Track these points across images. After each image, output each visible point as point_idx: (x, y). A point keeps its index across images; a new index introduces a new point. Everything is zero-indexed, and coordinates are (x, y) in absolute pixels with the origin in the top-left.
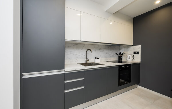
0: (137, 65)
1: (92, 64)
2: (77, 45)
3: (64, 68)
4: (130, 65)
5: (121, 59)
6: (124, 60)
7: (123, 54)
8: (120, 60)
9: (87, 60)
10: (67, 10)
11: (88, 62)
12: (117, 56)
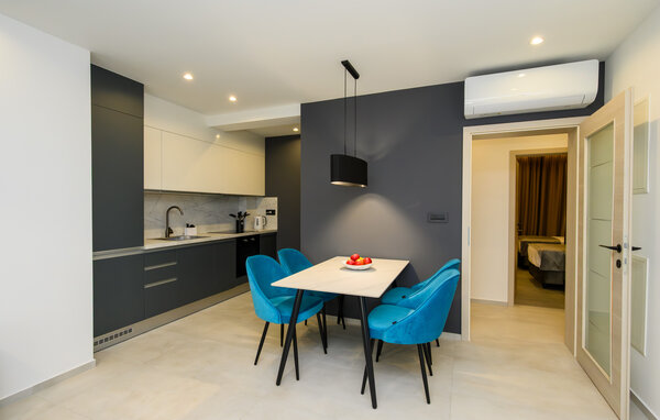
0: (271, 236)
1: (178, 238)
2: (160, 194)
3: (143, 245)
4: (257, 237)
5: (242, 226)
6: (247, 227)
7: (246, 215)
8: (240, 228)
9: (170, 231)
10: (147, 121)
11: (171, 235)
12: (233, 220)
